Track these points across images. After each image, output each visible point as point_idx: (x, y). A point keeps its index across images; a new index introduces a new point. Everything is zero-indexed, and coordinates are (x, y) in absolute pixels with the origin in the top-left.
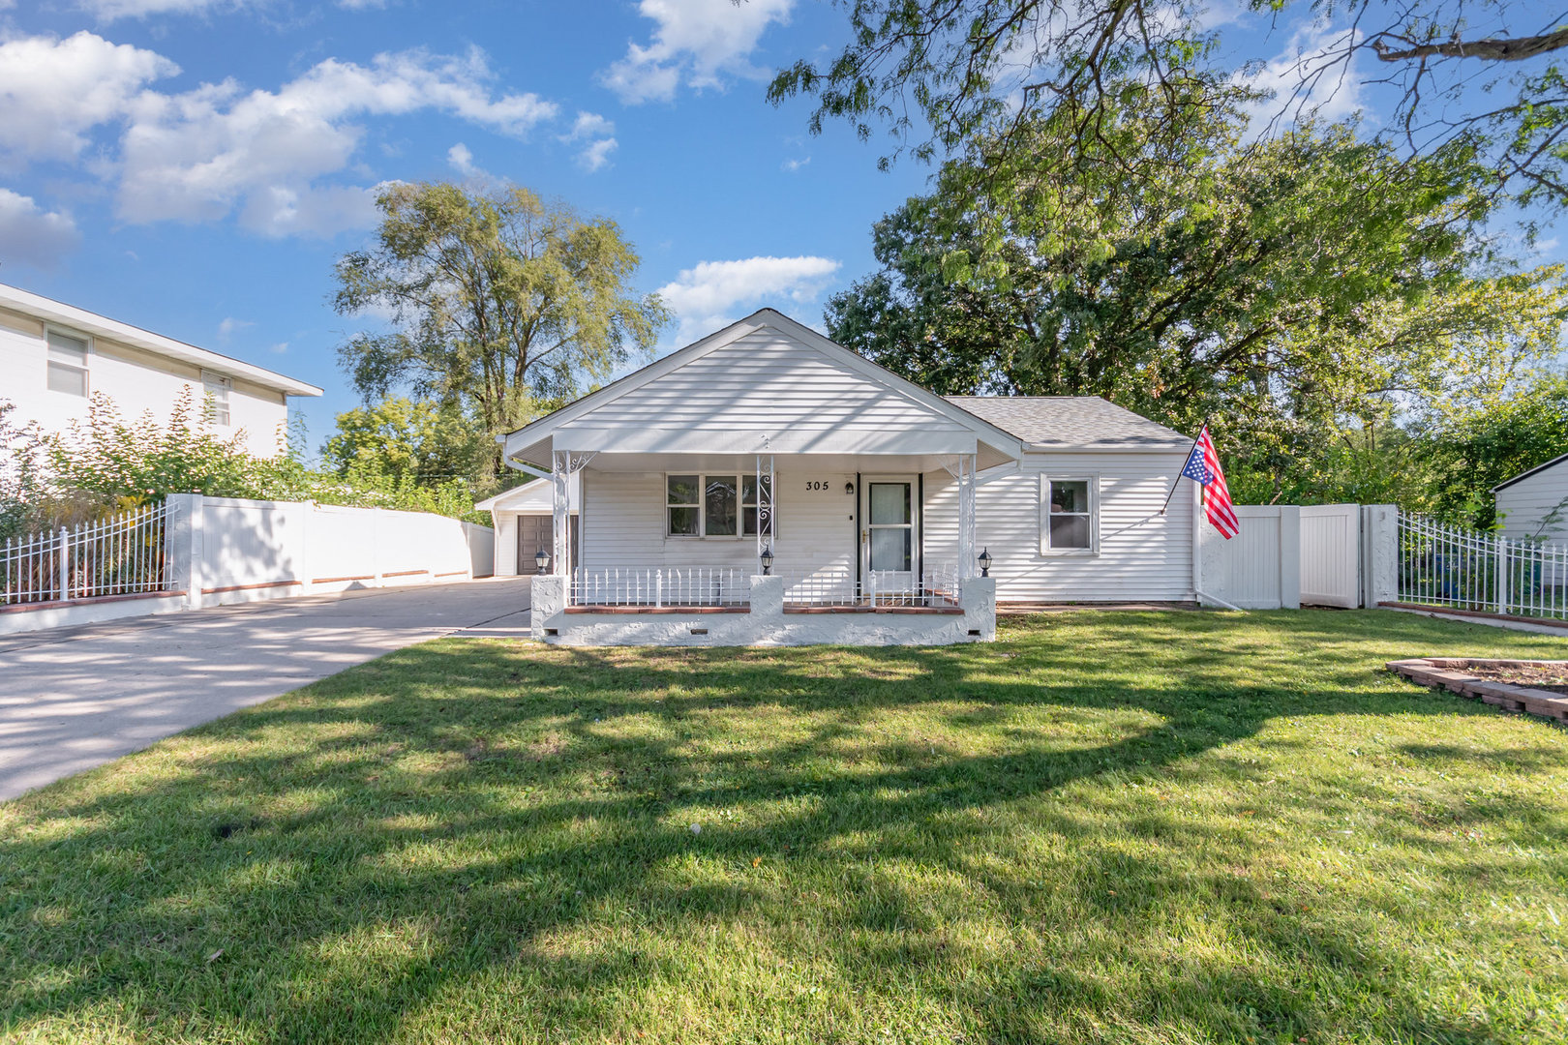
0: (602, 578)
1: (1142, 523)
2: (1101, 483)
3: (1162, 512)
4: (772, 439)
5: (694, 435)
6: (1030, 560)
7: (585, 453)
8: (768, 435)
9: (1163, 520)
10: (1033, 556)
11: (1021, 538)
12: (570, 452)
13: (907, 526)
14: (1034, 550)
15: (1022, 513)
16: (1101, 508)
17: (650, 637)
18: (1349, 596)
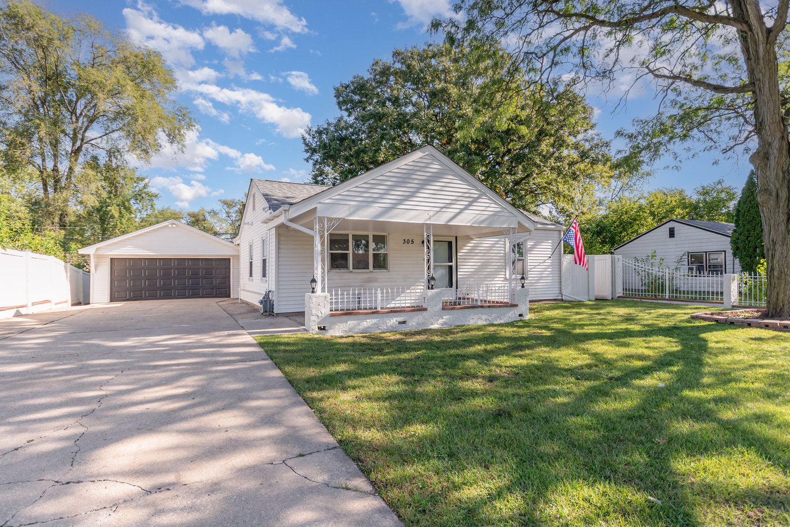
0: (348, 294)
1: (543, 263)
2: (529, 243)
3: (550, 257)
4: (433, 216)
5: (395, 211)
6: (502, 281)
7: (336, 219)
8: (431, 214)
9: (550, 261)
10: (503, 279)
11: (498, 270)
12: (327, 218)
13: (451, 264)
14: (503, 276)
15: (499, 258)
16: (529, 255)
17: (378, 327)
18: (608, 294)
